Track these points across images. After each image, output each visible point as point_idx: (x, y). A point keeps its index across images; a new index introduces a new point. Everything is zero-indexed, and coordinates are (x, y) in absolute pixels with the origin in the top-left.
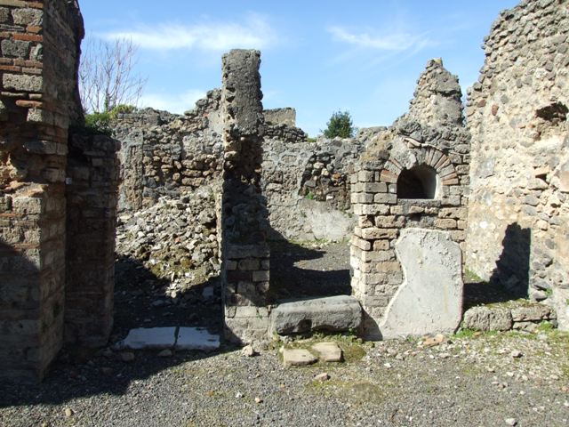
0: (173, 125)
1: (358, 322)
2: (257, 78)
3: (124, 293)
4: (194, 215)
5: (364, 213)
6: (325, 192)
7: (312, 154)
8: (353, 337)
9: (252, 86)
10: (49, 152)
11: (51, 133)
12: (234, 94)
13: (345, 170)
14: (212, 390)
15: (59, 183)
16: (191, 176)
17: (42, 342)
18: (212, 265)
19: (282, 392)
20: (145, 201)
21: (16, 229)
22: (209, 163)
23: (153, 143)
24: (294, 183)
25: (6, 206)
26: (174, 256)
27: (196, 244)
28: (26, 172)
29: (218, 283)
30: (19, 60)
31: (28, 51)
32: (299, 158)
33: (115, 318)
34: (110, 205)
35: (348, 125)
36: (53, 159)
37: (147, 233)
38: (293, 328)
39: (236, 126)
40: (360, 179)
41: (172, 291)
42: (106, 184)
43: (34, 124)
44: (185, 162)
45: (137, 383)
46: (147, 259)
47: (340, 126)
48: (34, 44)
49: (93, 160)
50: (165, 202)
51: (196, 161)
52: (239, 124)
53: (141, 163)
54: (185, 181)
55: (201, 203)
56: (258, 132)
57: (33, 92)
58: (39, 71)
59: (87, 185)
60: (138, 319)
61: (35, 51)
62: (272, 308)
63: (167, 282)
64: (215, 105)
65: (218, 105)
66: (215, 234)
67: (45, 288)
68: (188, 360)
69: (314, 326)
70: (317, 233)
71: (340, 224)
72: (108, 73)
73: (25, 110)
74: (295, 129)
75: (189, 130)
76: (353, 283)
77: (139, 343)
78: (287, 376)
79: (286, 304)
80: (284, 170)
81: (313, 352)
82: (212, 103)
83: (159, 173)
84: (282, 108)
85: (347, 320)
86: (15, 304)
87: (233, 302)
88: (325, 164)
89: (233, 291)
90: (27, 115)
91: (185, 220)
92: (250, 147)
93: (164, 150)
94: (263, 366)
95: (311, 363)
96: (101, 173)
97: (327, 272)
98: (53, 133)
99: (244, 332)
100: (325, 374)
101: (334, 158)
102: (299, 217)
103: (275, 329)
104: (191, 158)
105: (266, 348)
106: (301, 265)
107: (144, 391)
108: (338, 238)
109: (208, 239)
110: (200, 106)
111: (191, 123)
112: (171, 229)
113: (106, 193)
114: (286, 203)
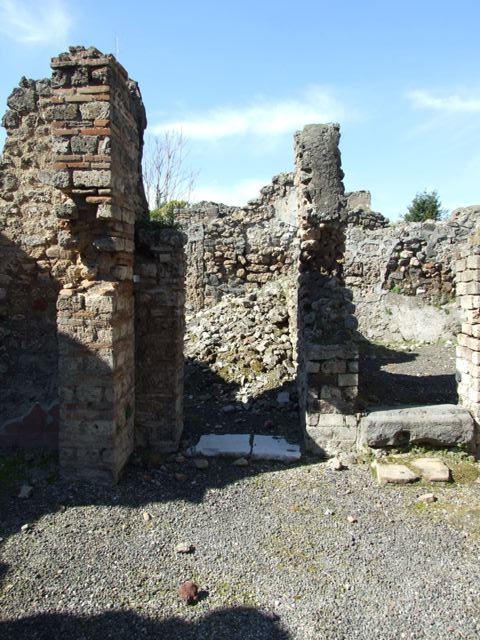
0: (235, 217)
1: (469, 437)
2: (337, 155)
3: (191, 397)
4: (263, 314)
5: (475, 306)
6: (414, 285)
7: (398, 241)
8: (463, 453)
9: (331, 165)
10: (118, 249)
11: (119, 228)
12: (311, 175)
13: (440, 258)
14: (296, 505)
15: (127, 280)
16: (257, 272)
17: (117, 444)
18: (286, 368)
19: (378, 512)
20: (207, 300)
21: (89, 329)
22: (276, 257)
23: (214, 237)
24: (376, 275)
25: (79, 306)
26: (243, 358)
27: (267, 345)
28: (96, 269)
29: (294, 388)
30: (88, 156)
31: (97, 145)
32: (382, 246)
33: (185, 423)
34: (179, 304)
35: (435, 207)
36: (122, 255)
37: (212, 334)
38: (388, 440)
39: (314, 212)
40: (469, 266)
41: (243, 396)
42: (175, 281)
43: (104, 221)
44: (249, 257)
45: (213, 491)
46: (213, 361)
47: (425, 209)
48: (101, 138)
49: (161, 256)
50: (229, 301)
51: (262, 255)
52: (318, 209)
53: (202, 259)
54: (250, 277)
55: (271, 300)
56: (340, 217)
57: (102, 188)
58: (108, 165)
59: (154, 282)
60: (208, 425)
61: (103, 145)
62: (361, 416)
63: (236, 386)
64: (281, 192)
65: (285, 191)
66: (288, 334)
67: (118, 389)
68: (266, 470)
69: (412, 438)
70: (406, 333)
71: (434, 321)
72: (158, 168)
73: (95, 206)
74: (373, 215)
75: (253, 221)
76: (461, 390)
77: (211, 450)
78: (383, 494)
79: (378, 413)
80: (364, 261)
81: (413, 469)
82: (279, 189)
83: (221, 269)
84: (355, 191)
85: (455, 434)
86: (90, 404)
87: (316, 408)
88: (415, 252)
89: (316, 397)
90: (96, 211)
91: (253, 320)
92: (331, 235)
93: (226, 244)
94: (353, 481)
95: (411, 481)
96: (169, 269)
97: (423, 377)
98: (121, 230)
99: (329, 442)
100: (431, 495)
101: (426, 244)
102: (382, 315)
103: (365, 441)
104: (256, 251)
105: (355, 461)
106: (390, 368)
107: (221, 501)
108: (433, 339)
109: (279, 339)
110: (266, 194)
111: (255, 213)
112: (238, 329)
113: (174, 290)
114: (367, 299)
